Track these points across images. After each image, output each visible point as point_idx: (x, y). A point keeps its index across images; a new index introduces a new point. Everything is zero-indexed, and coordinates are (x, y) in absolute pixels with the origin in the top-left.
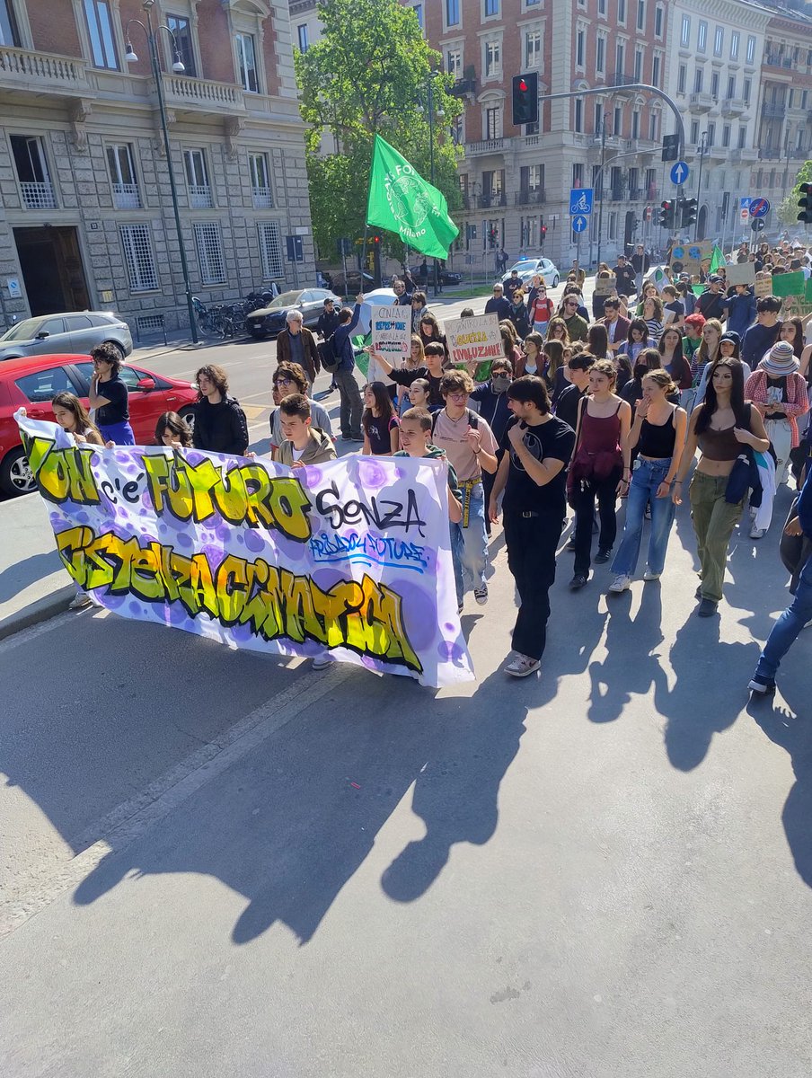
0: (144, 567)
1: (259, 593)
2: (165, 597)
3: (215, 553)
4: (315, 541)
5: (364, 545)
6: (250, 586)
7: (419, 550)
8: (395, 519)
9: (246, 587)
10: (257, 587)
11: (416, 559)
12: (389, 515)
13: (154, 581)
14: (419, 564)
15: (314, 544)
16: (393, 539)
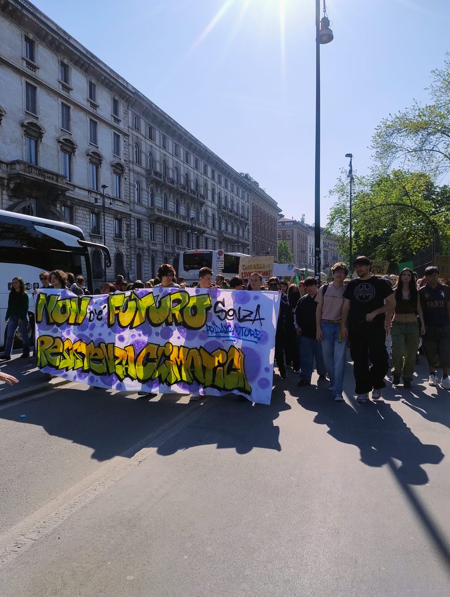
0: (96, 357)
1: (164, 362)
2: (107, 372)
3: (140, 344)
4: (210, 326)
5: (233, 331)
6: (159, 358)
7: (258, 333)
8: (248, 318)
9: (156, 360)
10: (163, 358)
11: (255, 337)
12: (245, 317)
13: (102, 364)
14: (256, 340)
15: (208, 328)
16: (245, 327)
